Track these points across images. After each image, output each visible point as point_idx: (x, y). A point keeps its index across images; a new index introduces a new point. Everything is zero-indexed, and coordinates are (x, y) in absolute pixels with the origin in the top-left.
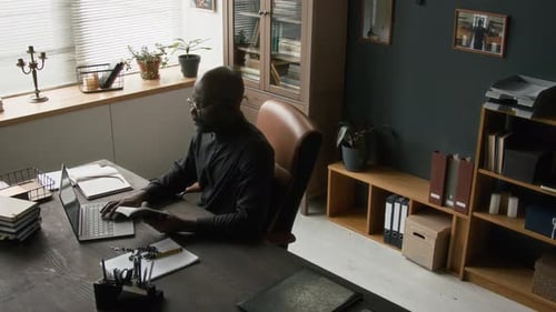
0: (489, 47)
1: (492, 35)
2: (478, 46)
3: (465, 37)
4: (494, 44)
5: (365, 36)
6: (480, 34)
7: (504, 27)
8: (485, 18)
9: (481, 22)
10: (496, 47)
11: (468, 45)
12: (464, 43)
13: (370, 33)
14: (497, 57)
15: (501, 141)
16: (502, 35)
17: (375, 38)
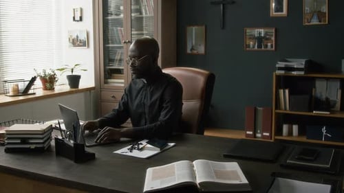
0: (266, 46)
1: (267, 39)
2: (259, 46)
3: (251, 43)
4: (269, 44)
5: (189, 51)
6: (260, 40)
7: (274, 34)
8: (262, 31)
9: (260, 33)
10: (270, 46)
11: (254, 47)
12: (251, 46)
13: (192, 49)
14: (272, 51)
15: (287, 91)
16: (273, 38)
17: (195, 52)
